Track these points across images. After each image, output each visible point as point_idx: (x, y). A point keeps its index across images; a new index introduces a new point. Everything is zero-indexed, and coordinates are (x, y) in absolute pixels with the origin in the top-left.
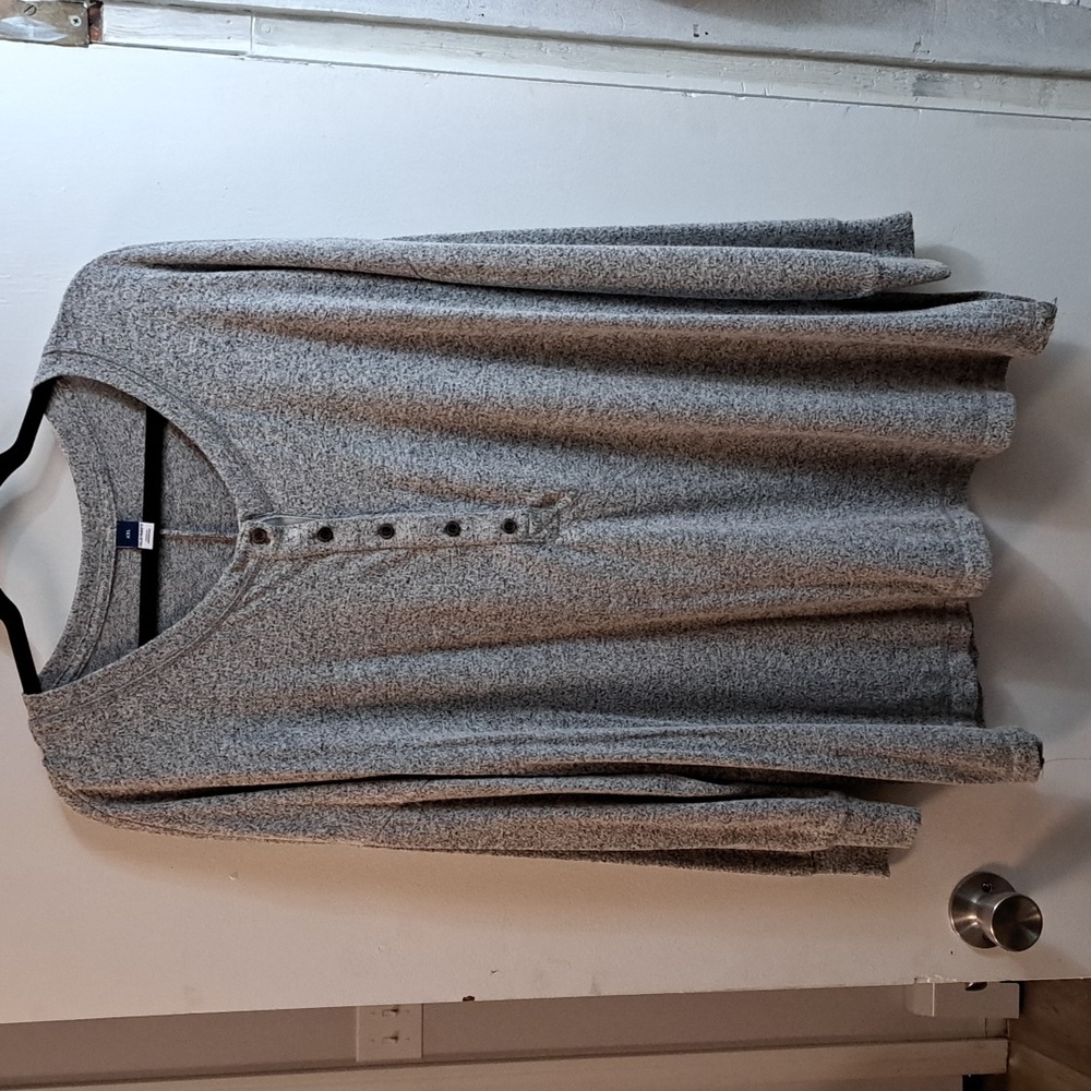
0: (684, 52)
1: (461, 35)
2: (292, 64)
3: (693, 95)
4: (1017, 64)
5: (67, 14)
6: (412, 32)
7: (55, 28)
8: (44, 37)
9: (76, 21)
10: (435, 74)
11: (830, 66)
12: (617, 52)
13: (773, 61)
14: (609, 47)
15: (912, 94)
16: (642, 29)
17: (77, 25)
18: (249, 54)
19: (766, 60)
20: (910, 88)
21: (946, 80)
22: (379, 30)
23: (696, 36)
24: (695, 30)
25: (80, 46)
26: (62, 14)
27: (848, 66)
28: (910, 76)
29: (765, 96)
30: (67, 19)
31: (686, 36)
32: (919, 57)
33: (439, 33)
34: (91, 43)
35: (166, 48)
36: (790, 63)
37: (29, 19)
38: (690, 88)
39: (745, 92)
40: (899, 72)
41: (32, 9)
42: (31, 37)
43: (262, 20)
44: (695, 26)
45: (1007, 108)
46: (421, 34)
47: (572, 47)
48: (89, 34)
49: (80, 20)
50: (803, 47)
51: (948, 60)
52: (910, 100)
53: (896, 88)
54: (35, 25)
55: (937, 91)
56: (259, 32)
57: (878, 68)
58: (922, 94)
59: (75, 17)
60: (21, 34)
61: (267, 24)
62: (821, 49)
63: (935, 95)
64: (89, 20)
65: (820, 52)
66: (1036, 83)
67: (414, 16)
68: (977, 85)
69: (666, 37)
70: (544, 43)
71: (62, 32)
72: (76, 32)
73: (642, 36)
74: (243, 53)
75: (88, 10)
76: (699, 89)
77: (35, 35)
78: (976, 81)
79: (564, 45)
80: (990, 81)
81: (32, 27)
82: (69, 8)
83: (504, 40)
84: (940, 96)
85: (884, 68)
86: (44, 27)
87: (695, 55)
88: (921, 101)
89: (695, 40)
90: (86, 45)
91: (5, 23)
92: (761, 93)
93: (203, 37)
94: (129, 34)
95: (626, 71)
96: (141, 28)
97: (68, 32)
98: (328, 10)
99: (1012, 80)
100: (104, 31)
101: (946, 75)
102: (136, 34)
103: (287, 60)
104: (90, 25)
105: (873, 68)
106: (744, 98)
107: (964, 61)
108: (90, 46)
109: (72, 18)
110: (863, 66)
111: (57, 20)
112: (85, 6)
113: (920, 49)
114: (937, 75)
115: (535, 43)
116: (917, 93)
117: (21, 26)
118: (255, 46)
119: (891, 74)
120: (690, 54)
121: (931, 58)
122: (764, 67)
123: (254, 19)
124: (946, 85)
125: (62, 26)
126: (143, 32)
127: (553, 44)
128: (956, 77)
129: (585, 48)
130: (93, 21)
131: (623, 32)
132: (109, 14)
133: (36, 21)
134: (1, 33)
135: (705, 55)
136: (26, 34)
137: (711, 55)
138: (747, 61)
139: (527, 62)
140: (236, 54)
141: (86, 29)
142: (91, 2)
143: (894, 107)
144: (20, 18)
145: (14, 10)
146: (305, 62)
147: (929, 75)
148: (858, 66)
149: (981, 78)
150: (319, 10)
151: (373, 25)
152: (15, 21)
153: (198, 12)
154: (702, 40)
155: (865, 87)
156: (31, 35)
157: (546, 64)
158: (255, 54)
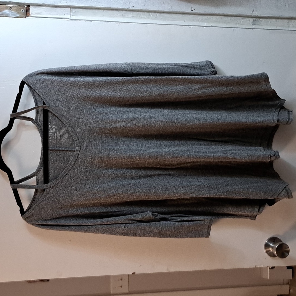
0: (189, 15)
1: (128, 12)
3: (191, 27)
4: (280, 16)
5: (20, 9)
6: (114, 11)
7: (17, 13)
8: (15, 15)
9: (23, 11)
10: (120, 23)
11: (229, 18)
12: (170, 15)
13: (213, 17)
14: (168, 14)
15: (252, 25)
16: (177, 9)
17: (23, 12)
18: (70, 18)
20: (251, 23)
21: (261, 21)
22: (105, 11)
23: (192, 10)
27: (234, 17)
28: (251, 20)
29: (211, 27)
30: (20, 10)
31: (189, 11)
32: (253, 15)
33: (122, 11)
34: (27, 17)
35: (48, 18)
36: (218, 17)
37: (10, 11)
38: (190, 25)
39: (206, 25)
40: (248, 19)
41: (11, 8)
43: (73, 9)
44: (192, 8)
45: (278, 28)
46: (117, 12)
47: (158, 14)
49: (24, 11)
50: (221, 13)
51: (261, 15)
52: (251, 27)
53: (247, 23)
54: (12, 12)
55: (259, 24)
56: (72, 12)
57: (242, 18)
58: (255, 25)
59: (23, 10)
60: (8, 15)
61: (75, 10)
63: (258, 25)
65: (226, 14)
66: (286, 21)
67: (115, 7)
68: (270, 22)
69: (183, 11)
70: (150, 13)
71: (19, 14)
72: (23, 14)
73: (177, 11)
74: (68, 18)
75: (26, 8)
76: (193, 25)
77: (12, 15)
79: (156, 14)
80: (273, 21)
82: (21, 7)
83: (139, 13)
84: (259, 25)
85: (244, 18)
86: (14, 13)
87: (192, 16)
88: (254, 27)
89: (192, 12)
90: (25, 17)
91: (4, 12)
93: (58, 14)
94: (37, 14)
95: (173, 21)
96: (40, 12)
97: (21, 14)
98: (91, 6)
99: (279, 20)
100: (31, 13)
101: (261, 19)
102: (39, 14)
103: (80, 20)
104: (27, 12)
105: (241, 18)
106: (205, 27)
107: (266, 16)
110: (238, 18)
111: (18, 11)
112: (25, 7)
113: (254, 12)
114: (259, 19)
115: (148, 14)
116: (253, 24)
117: (8, 13)
118: (72, 16)
119: (246, 19)
120: (190, 15)
121: (256, 15)
122: (211, 18)
123: (71, 9)
124: (261, 22)
126: (42, 13)
127: (153, 14)
128: (264, 20)
129: (162, 15)
130: (27, 11)
131: (172, 10)
132: (32, 9)
133: (12, 11)
134: (3, 15)
135: (194, 16)
136: (10, 15)
137: (196, 16)
138: (206, 17)
139: (146, 19)
140: (66, 19)
141: (26, 13)
142: (27, 5)
143: (247, 28)
144: (8, 10)
145: (6, 8)
146: (85, 20)
147: (256, 19)
148: (237, 18)
149: (271, 20)
150: (89, 6)
151: (104, 10)
152: (6, 11)
153: (56, 7)
154: (194, 12)
155: (239, 23)
156: (11, 15)
157: (151, 19)
158: (72, 18)
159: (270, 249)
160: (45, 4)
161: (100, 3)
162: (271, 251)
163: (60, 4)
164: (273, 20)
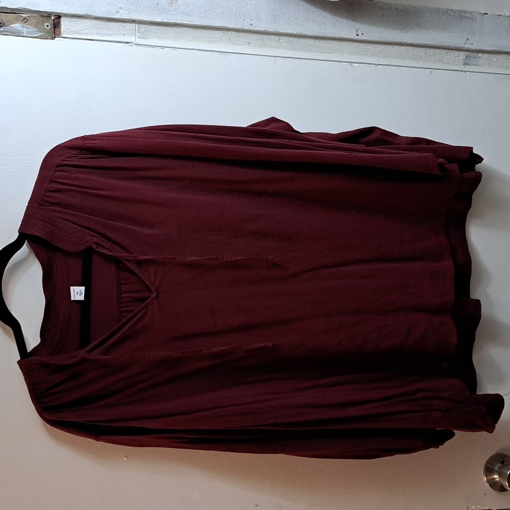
0: (351, 43)
1: (241, 34)
2: (156, 49)
3: (355, 65)
5: (43, 22)
6: (216, 32)
7: (37, 29)
8: (32, 34)
9: (48, 26)
10: (228, 54)
11: (423, 50)
12: (318, 42)
13: (395, 48)
14: (314, 40)
15: (462, 64)
16: (331, 32)
17: (48, 28)
18: (135, 43)
19: (391, 47)
20: (462, 61)
21: (480, 58)
22: (199, 31)
23: (358, 35)
24: (357, 32)
25: (50, 39)
26: (40, 22)
27: (432, 50)
28: (462, 55)
29: (390, 65)
30: (43, 25)
31: (353, 36)
32: (467, 46)
33: (229, 33)
34: (55, 37)
35: (93, 40)
36: (403, 48)
37: (24, 25)
38: (353, 61)
39: (380, 63)
40: (457, 53)
41: (26, 19)
42: (25, 34)
43: (141, 25)
44: (357, 30)
46: (220, 32)
47: (295, 40)
48: (54, 33)
49: (49, 25)
50: (410, 41)
51: (481, 48)
52: (462, 68)
53: (455, 61)
54: (27, 28)
55: (475, 63)
56: (139, 32)
57: (447, 51)
58: (468, 64)
59: (47, 24)
60: (19, 33)
61: (143, 28)
62: (419, 42)
63: (474, 65)
64: (54, 25)
67: (217, 25)
68: (495, 60)
69: (342, 36)
70: (282, 38)
71: (41, 32)
72: (47, 32)
73: (330, 35)
74: (131, 43)
75: (54, 20)
76: (358, 62)
77: (27, 33)
78: (495, 58)
79: (291, 39)
80: (502, 58)
81: (25, 29)
82: (44, 19)
83: (262, 36)
84: (476, 65)
85: (450, 51)
86: (32, 29)
87: (356, 44)
88: (467, 68)
89: (357, 38)
90: (53, 39)
91: (12, 27)
92: (389, 64)
93: (111, 35)
94: (75, 33)
96: (80, 30)
97: (43, 32)
98: (174, 21)
100: (62, 32)
101: (480, 55)
102: (78, 33)
103: (154, 46)
104: (55, 28)
105: (444, 51)
106: (380, 66)
107: (489, 49)
108: (55, 39)
109: (46, 24)
110: (439, 50)
111: (38, 26)
112: (52, 18)
113: (468, 42)
114: (476, 54)
115: (277, 38)
116: (466, 64)
117: (20, 28)
118: (137, 39)
119: (453, 54)
120: (354, 43)
121: (473, 47)
122: (390, 50)
123: (137, 25)
124: (480, 60)
125: (40, 28)
126: (82, 32)
127: (286, 38)
128: (485, 56)
129: (302, 40)
130: (56, 25)
131: (322, 33)
132: (64, 22)
133: (27, 26)
134: (10, 32)
135: (361, 44)
136: (23, 33)
137: (364, 45)
138: (381, 47)
139: (273, 48)
140: (128, 43)
141: (53, 30)
142: (55, 16)
143: (453, 70)
144: (20, 24)
145: (17, 20)
146: (164, 47)
147: (472, 54)
148: (437, 50)
149: (498, 56)
150: (170, 21)
151: (196, 29)
152: (17, 26)
153: (109, 21)
154: (360, 37)
155: (440, 60)
156: (25, 33)
157: (282, 49)
158: (138, 43)
159: (496, 476)
160: (89, 15)
161: (190, 16)
162: (497, 479)
163: (117, 16)
164: (502, 56)
